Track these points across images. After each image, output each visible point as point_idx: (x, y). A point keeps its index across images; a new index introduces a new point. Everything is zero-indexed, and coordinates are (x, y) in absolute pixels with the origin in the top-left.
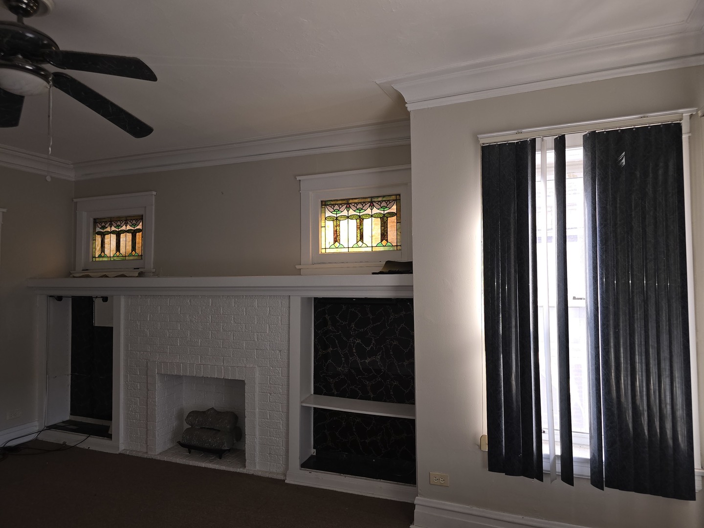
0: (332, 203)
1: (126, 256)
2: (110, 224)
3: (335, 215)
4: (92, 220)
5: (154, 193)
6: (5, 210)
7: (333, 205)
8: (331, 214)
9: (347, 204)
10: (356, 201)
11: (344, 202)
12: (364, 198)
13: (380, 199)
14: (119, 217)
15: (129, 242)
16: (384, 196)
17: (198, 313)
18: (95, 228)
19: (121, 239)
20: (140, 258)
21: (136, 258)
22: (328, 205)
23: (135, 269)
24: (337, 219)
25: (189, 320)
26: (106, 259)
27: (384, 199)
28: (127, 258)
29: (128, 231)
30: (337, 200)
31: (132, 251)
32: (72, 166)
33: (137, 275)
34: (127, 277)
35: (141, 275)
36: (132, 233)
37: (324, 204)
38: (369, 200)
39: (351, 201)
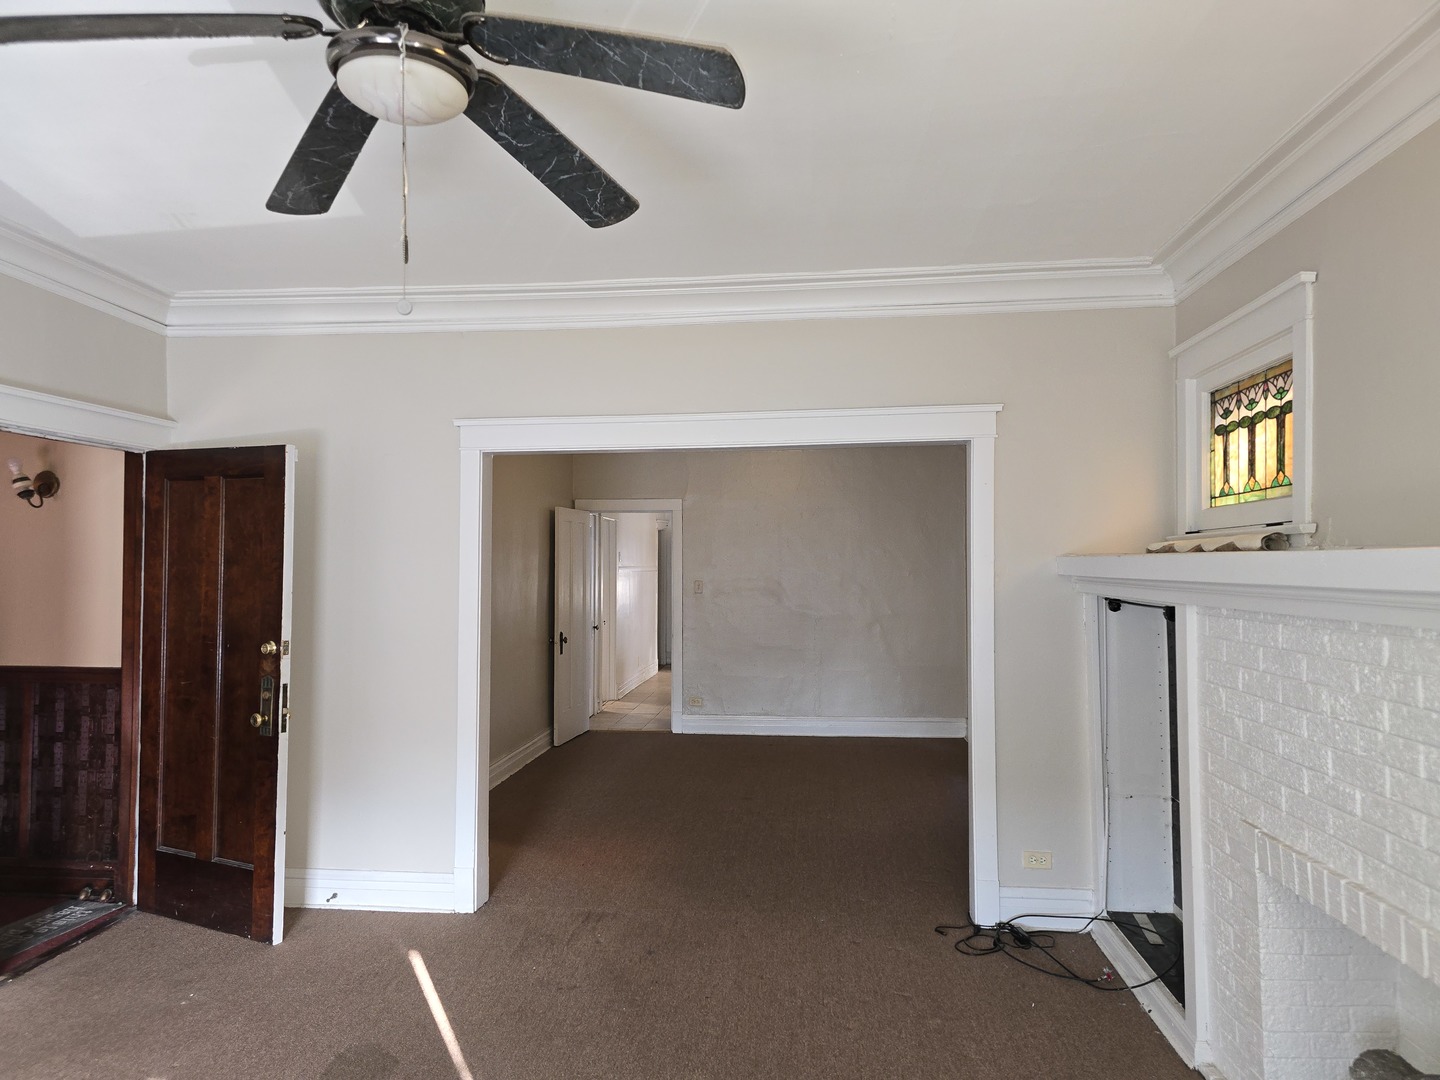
1: (1266, 489)
2: (1237, 401)
4: (1206, 398)
5: (1308, 276)
6: (999, 408)
14: (1253, 376)
15: (1271, 445)
17: (1352, 689)
18: (1212, 419)
19: (1257, 439)
21: (1285, 490)
23: (1268, 525)
25: (1327, 709)
26: (1232, 501)
28: (1268, 494)
29: (1270, 413)
31: (1278, 474)
32: (1159, 267)
33: (1258, 544)
34: (1240, 550)
35: (1271, 543)
36: (1277, 417)
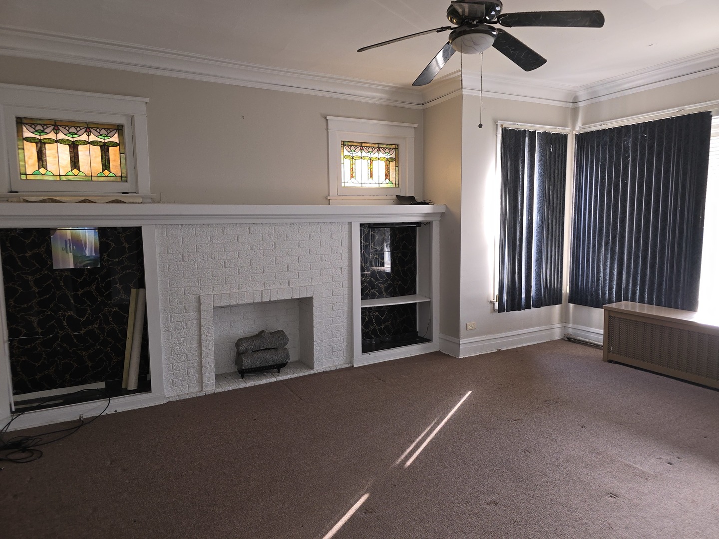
0: (350, 144)
1: (91, 176)
2: (54, 129)
3: (352, 155)
4: (12, 119)
5: (145, 100)
7: (349, 145)
8: (348, 154)
9: (361, 146)
10: (368, 145)
11: (359, 144)
12: (373, 143)
13: (384, 146)
15: (95, 157)
16: (387, 145)
18: (20, 132)
19: (79, 153)
20: (119, 179)
21: (112, 179)
22: (346, 145)
24: (353, 158)
26: (51, 178)
27: (387, 147)
28: (94, 179)
29: (93, 143)
30: (353, 142)
31: (103, 171)
36: (101, 147)
37: (344, 144)
38: (377, 146)
39: (363, 145)
